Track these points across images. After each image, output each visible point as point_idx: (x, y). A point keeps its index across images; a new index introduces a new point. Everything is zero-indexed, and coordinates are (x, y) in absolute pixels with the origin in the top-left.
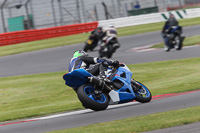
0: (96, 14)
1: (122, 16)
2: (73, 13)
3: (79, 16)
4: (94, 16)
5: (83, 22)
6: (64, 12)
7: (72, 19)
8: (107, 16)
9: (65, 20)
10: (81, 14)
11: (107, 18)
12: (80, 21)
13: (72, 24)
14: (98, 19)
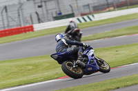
0: (32, 20)
1: (49, 20)
2: (16, 19)
3: (20, 22)
4: (30, 21)
5: (23, 26)
6: (10, 19)
7: (15, 24)
8: (40, 21)
9: (10, 25)
10: (22, 20)
11: (39, 23)
12: (20, 25)
13: (15, 27)
14: (33, 23)
